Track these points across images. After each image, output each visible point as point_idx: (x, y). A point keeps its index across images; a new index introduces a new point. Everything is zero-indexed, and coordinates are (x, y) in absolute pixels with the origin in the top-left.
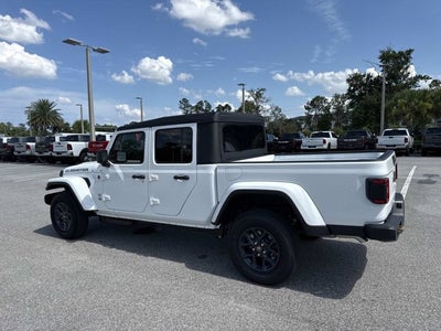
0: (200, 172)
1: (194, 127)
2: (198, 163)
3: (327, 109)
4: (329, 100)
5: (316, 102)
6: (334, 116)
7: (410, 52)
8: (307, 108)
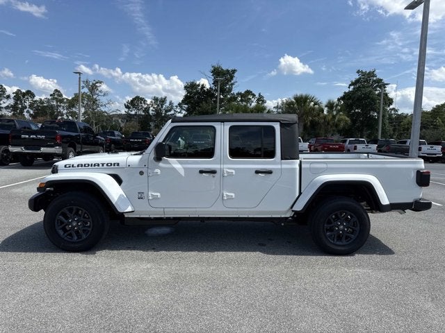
0: (284, 166)
1: (277, 126)
2: (282, 159)
3: (147, 110)
4: (149, 101)
5: (136, 102)
6: (153, 118)
7: (234, 71)
8: (127, 107)
